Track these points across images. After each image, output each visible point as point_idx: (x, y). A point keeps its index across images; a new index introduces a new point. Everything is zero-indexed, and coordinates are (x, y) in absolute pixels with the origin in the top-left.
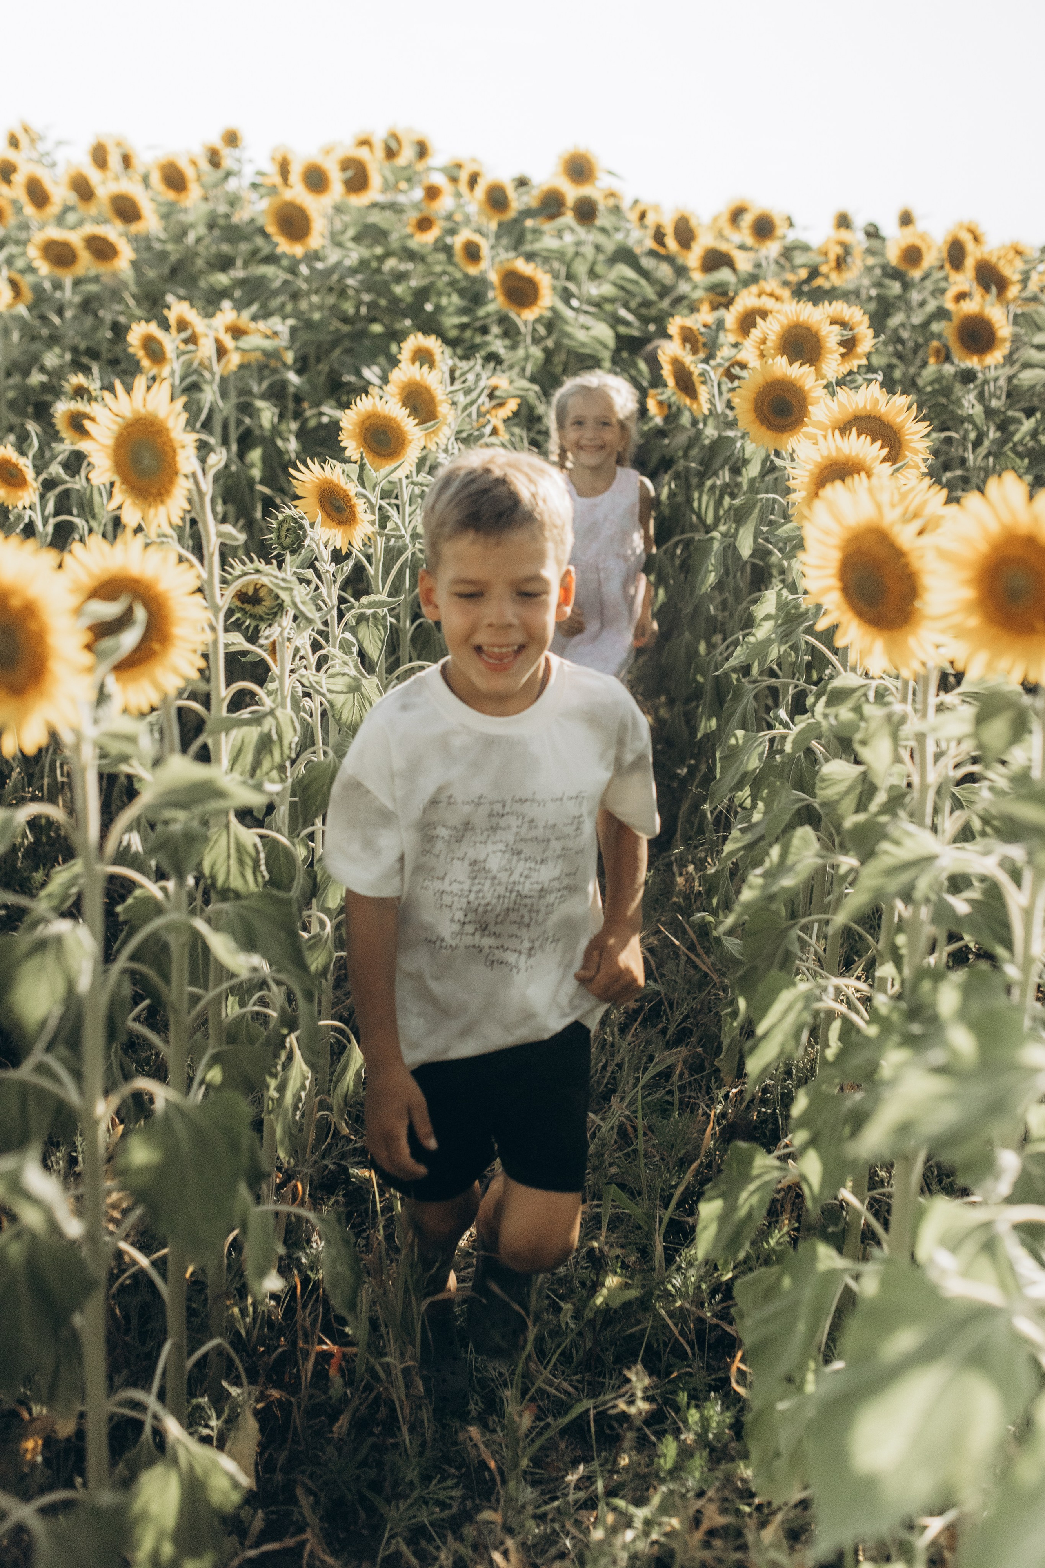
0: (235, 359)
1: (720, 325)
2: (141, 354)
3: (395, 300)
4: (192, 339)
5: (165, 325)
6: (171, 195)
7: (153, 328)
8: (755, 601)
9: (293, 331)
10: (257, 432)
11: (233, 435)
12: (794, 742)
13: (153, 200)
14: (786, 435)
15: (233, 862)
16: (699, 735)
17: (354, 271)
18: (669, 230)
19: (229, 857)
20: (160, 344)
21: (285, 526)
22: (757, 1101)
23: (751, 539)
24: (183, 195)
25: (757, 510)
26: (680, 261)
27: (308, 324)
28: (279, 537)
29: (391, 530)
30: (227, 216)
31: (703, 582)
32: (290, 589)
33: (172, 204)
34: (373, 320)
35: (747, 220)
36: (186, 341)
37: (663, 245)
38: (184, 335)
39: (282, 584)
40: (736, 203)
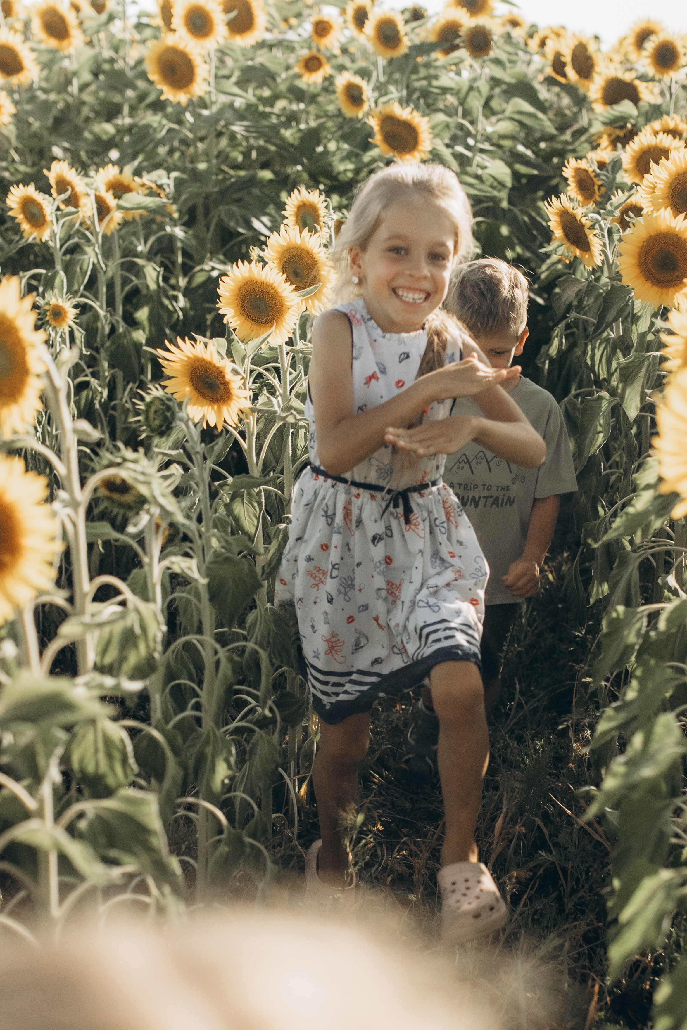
0: (117, 216)
1: (616, 165)
2: (20, 217)
3: (284, 145)
4: (73, 201)
5: (45, 188)
6: (53, 43)
7: (31, 191)
8: (639, 467)
9: (179, 183)
10: (144, 292)
11: (119, 297)
12: (669, 620)
13: (33, 50)
14: (671, 290)
15: (102, 756)
16: (592, 601)
17: (240, 116)
18: (567, 58)
19: (96, 751)
20: (39, 206)
21: (153, 409)
22: (649, 971)
23: (638, 399)
24: (65, 43)
25: (644, 369)
26: (581, 91)
27: (195, 176)
28: (147, 419)
29: (263, 404)
30: (112, 61)
31: (591, 444)
32: (148, 483)
33: (54, 52)
34: (265, 166)
35: (650, 45)
36: (67, 202)
37: (564, 75)
38: (63, 196)
39: (141, 478)
40: (643, 25)
